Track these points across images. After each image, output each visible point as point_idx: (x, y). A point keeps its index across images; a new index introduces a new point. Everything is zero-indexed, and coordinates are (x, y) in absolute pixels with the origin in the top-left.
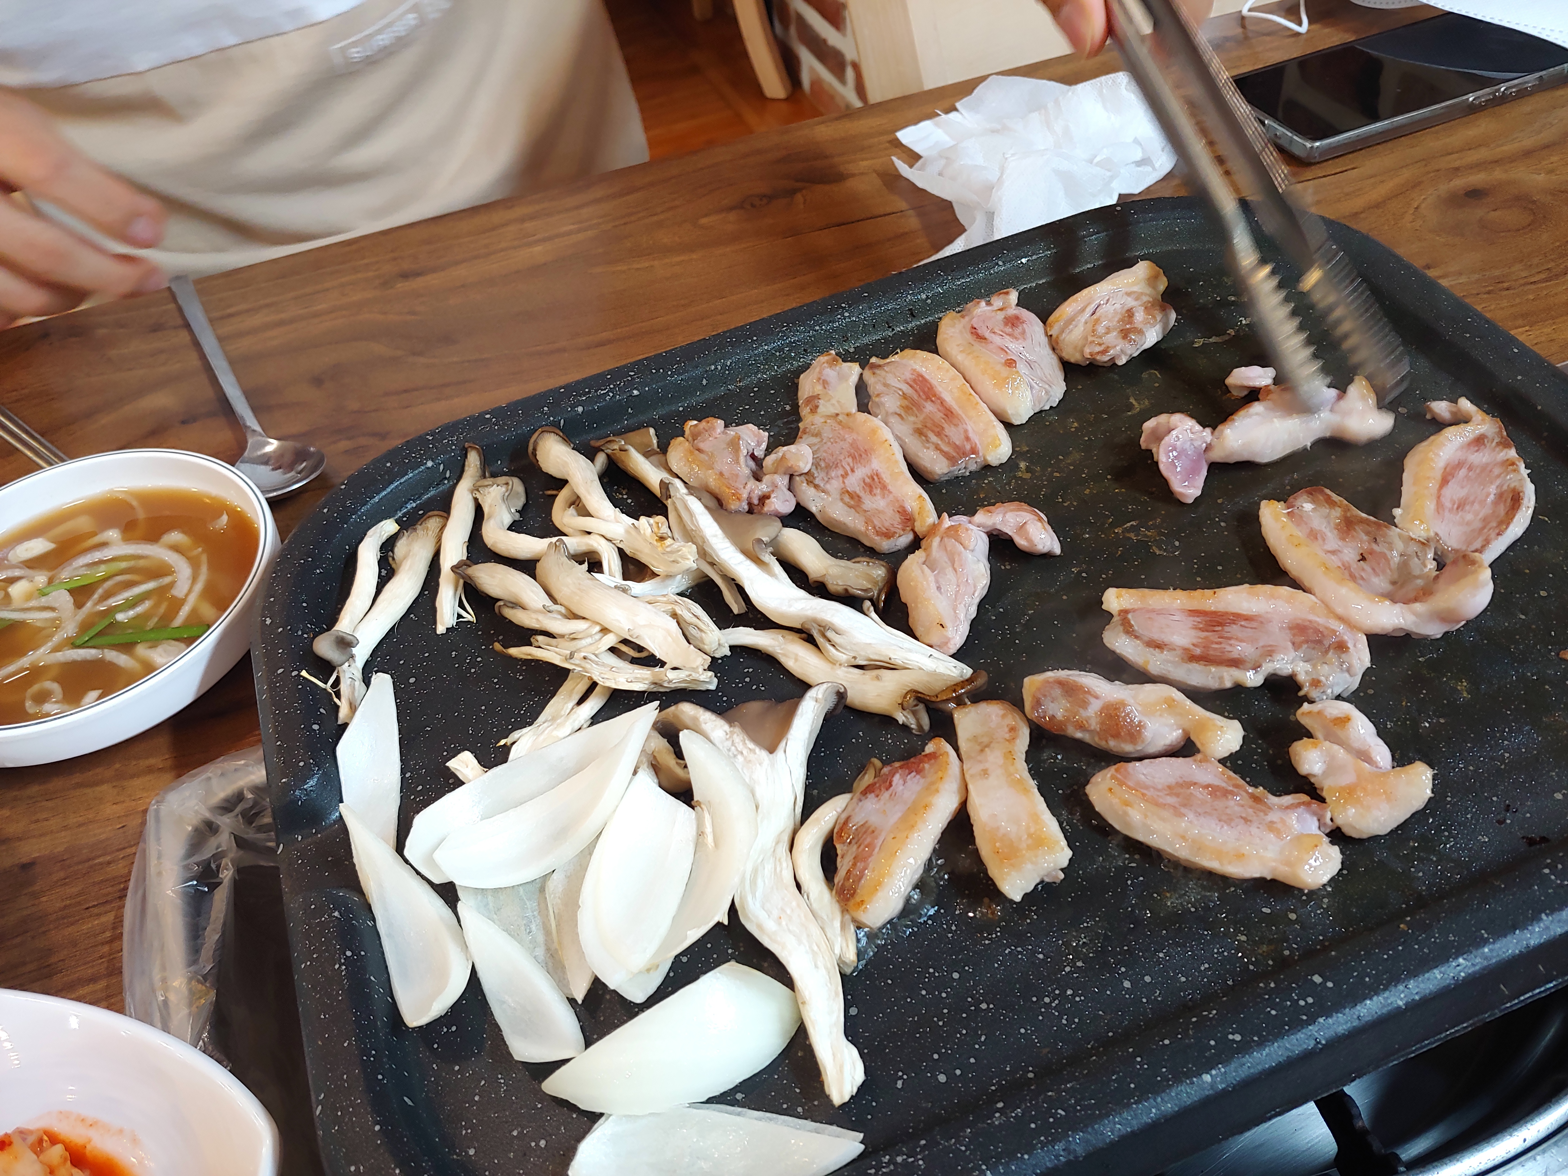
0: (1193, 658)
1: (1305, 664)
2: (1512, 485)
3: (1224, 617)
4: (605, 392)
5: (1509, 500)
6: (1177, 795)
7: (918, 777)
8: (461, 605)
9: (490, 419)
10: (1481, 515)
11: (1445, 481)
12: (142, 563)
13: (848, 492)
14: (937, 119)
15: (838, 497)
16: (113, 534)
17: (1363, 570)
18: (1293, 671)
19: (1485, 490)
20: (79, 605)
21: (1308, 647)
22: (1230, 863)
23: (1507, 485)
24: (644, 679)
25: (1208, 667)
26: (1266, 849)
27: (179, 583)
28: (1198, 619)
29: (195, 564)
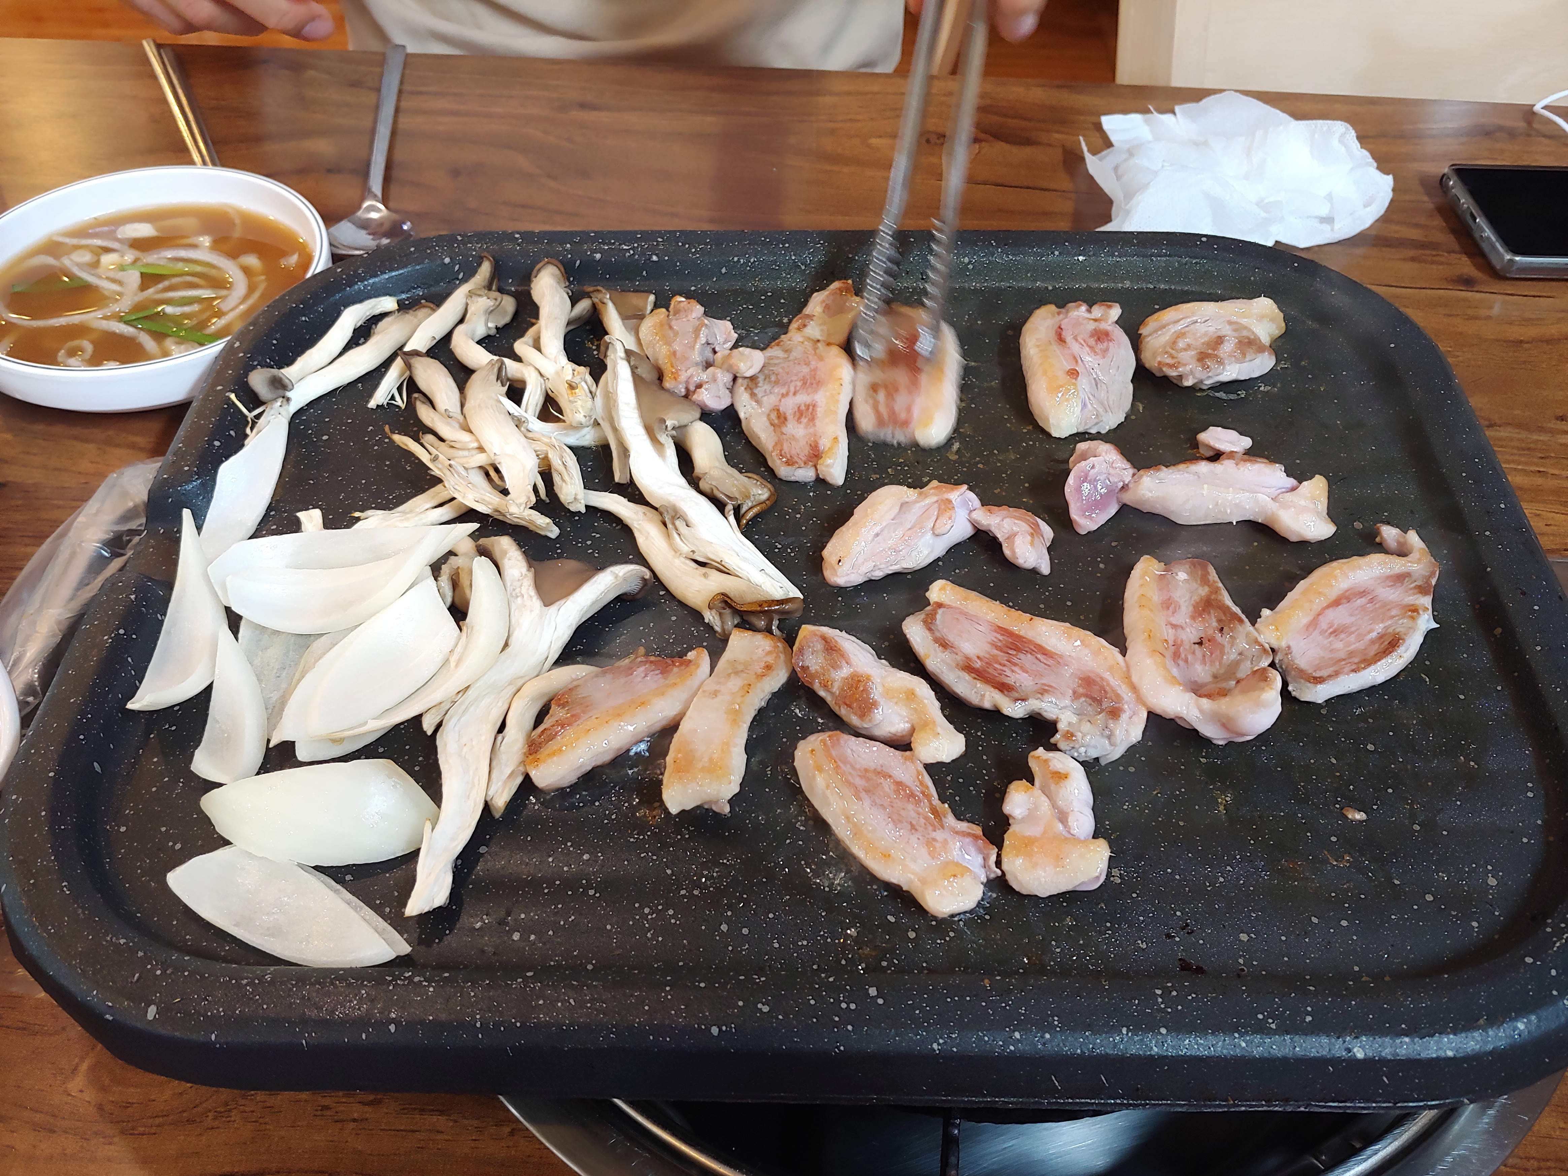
0: (968, 668)
1: (1073, 715)
2: (1398, 630)
3: (1026, 645)
4: (627, 248)
5: (1386, 643)
6: (868, 780)
7: (660, 676)
8: (400, 389)
9: (517, 239)
10: (1352, 647)
11: (1336, 603)
12: (213, 272)
13: (778, 410)
14: (1148, 116)
15: (767, 412)
16: (206, 241)
17: (1194, 653)
18: (1057, 718)
19: (1372, 626)
20: (143, 287)
21: (1086, 701)
22: (875, 858)
23: (1393, 628)
24: (489, 503)
25: (975, 681)
26: (914, 861)
27: (230, 298)
28: (1001, 638)
29: (251, 289)
